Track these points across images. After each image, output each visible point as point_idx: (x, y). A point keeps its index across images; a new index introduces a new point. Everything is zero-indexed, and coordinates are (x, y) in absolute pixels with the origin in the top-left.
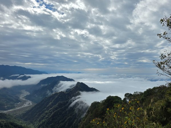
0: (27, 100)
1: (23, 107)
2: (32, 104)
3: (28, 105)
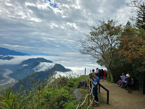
0: (10, 78)
1: (6, 83)
2: (15, 81)
3: (11, 82)
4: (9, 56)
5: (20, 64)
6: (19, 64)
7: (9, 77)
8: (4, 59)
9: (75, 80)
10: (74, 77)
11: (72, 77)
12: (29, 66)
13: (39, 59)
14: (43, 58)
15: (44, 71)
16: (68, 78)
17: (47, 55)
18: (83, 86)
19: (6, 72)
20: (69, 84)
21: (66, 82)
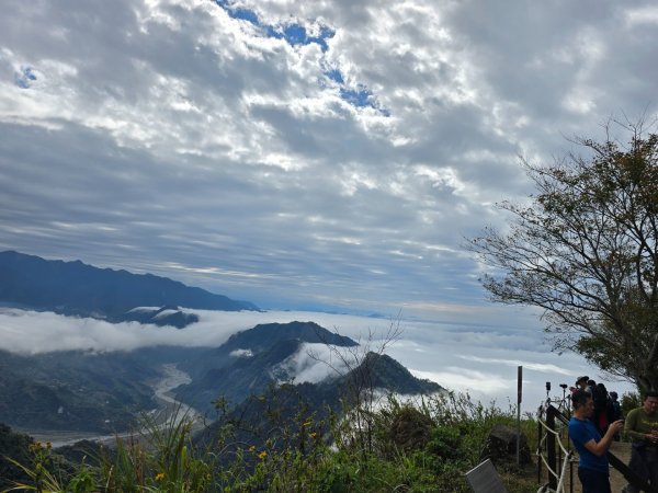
1: (163, 427)
2: (198, 419)
4: (180, 313)
5: (223, 346)
6: (218, 344)
7: (176, 398)
8: (161, 322)
9: (466, 427)
10: (458, 412)
11: (448, 412)
12: (256, 357)
13: (296, 327)
14: (315, 322)
15: (315, 386)
16: (433, 415)
18: (510, 460)
19: (167, 377)
20: (436, 442)
21: (420, 433)
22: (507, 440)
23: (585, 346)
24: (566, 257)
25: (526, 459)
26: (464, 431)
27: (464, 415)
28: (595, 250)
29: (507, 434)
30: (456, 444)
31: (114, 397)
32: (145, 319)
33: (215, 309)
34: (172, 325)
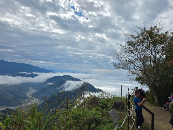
3: (35, 102)
4: (33, 73)
5: (45, 82)
6: (43, 82)
7: (33, 96)
8: (27, 76)
9: (108, 100)
10: (107, 97)
11: (104, 97)
12: (54, 84)
13: (65, 76)
14: (70, 75)
15: (70, 91)
16: (100, 98)
17: (74, 72)
18: (119, 108)
20: (101, 104)
21: (97, 102)
22: (119, 103)
23: (137, 79)
24: (133, 57)
25: (123, 108)
26: (108, 101)
27: (108, 97)
28: (140, 55)
29: (118, 102)
30: (106, 105)
31: (15, 97)
32: (23, 75)
33: (42, 72)
34: (31, 77)
